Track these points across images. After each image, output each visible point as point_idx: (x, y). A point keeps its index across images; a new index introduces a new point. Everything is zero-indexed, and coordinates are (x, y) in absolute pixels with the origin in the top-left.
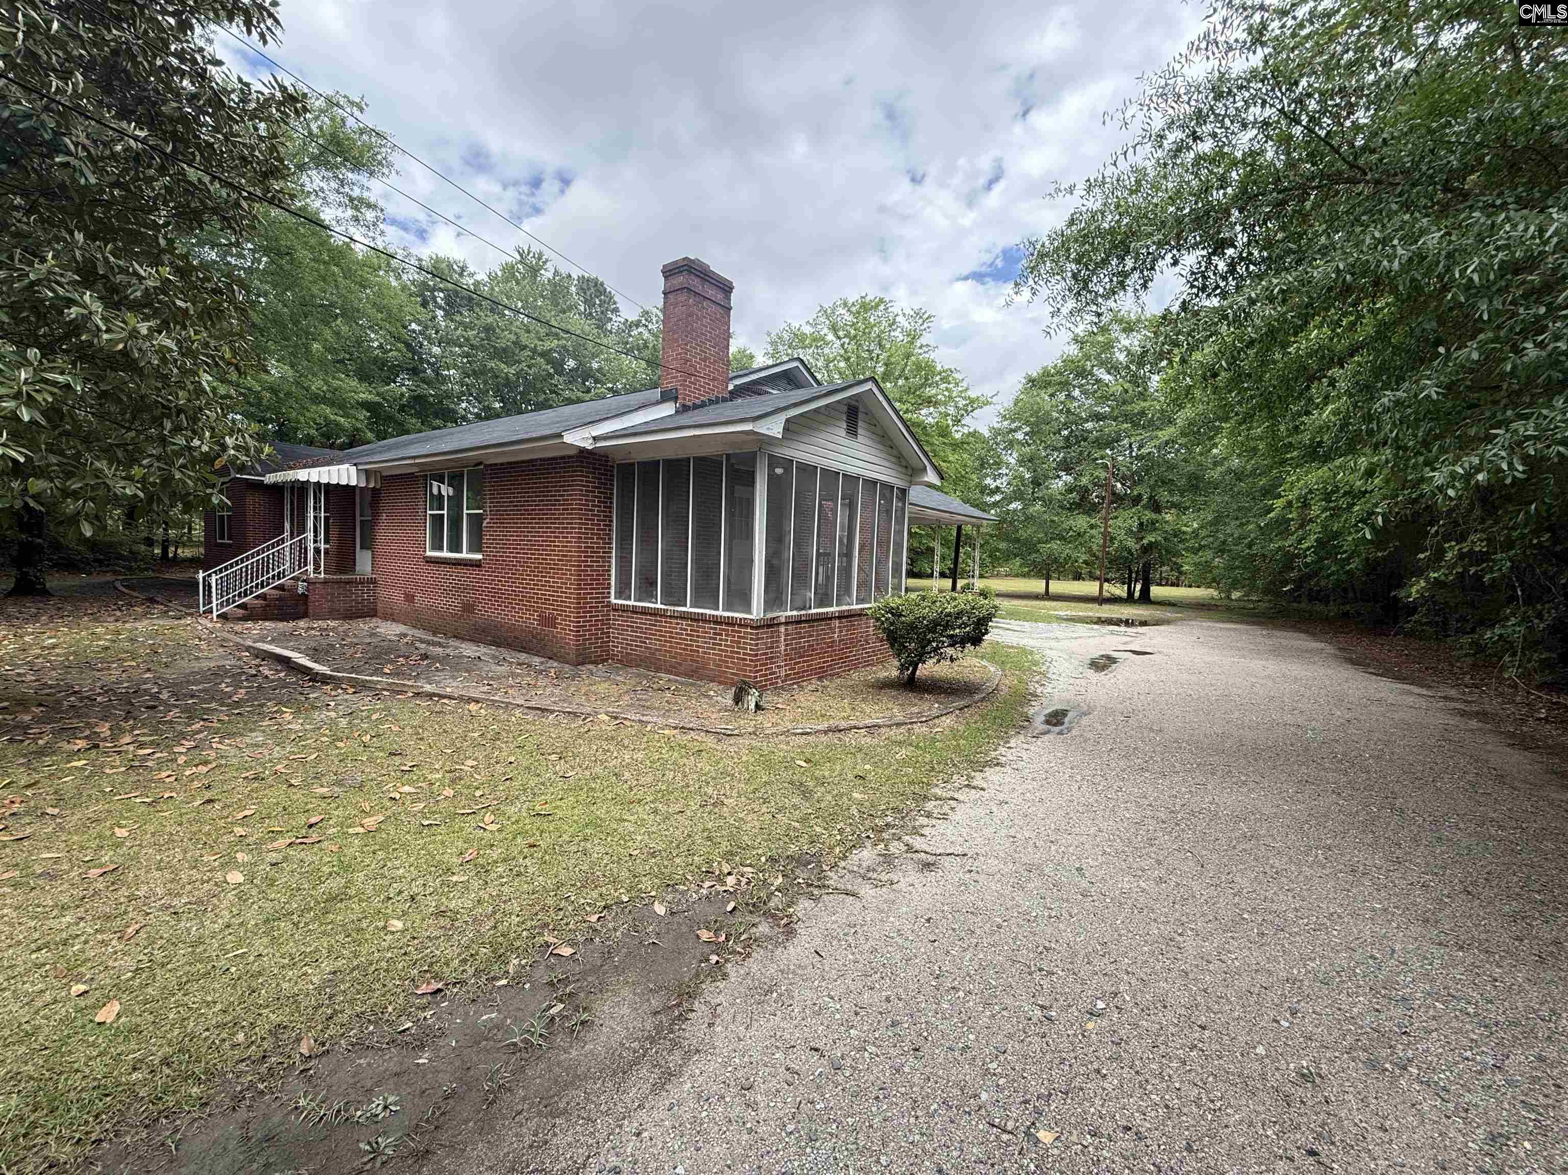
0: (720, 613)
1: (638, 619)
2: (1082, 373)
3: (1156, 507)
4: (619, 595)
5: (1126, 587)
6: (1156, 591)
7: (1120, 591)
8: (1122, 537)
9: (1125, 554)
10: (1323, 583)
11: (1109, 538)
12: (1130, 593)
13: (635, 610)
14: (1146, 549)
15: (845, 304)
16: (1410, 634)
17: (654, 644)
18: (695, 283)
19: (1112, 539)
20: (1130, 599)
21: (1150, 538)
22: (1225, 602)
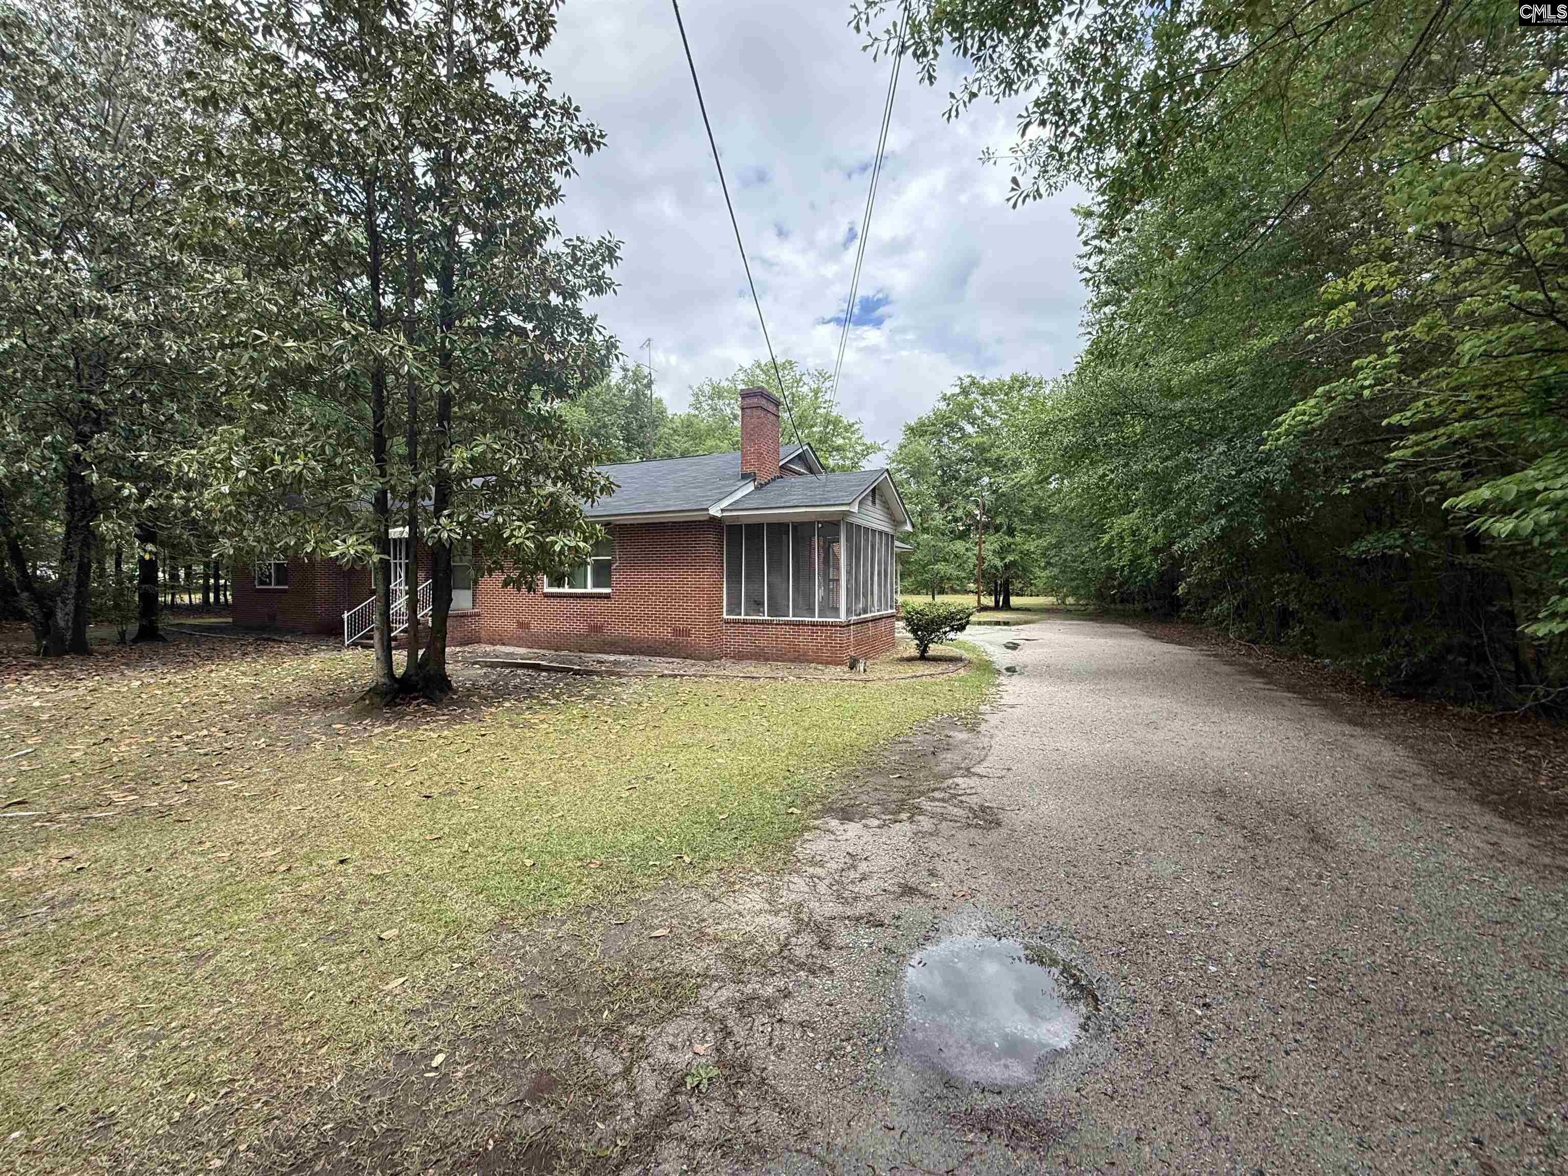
0: (816, 619)
1: (749, 628)
2: (952, 426)
3: (1011, 532)
4: (729, 612)
5: (993, 598)
6: (1014, 601)
7: (989, 601)
8: (991, 557)
9: (993, 571)
10: (1132, 588)
11: (981, 559)
12: (997, 602)
13: (745, 622)
14: (1007, 567)
15: (759, 366)
16: (1185, 621)
17: (762, 643)
18: (764, 402)
19: (984, 559)
20: (996, 608)
21: (1010, 558)
22: (1063, 606)
